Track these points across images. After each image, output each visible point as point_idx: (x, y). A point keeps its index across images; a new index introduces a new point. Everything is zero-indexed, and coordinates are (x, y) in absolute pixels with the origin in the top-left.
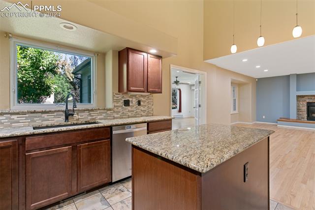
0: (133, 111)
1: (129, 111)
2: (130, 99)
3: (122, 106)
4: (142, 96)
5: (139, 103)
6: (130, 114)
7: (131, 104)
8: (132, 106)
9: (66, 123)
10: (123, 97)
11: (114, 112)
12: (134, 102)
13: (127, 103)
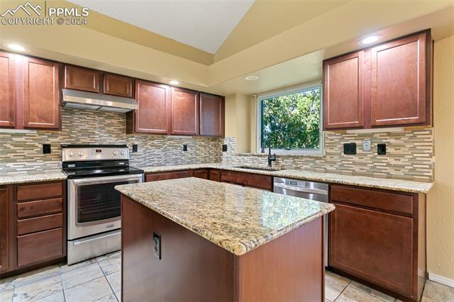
0: (365, 164)
1: (354, 163)
2: (357, 142)
3: (340, 154)
4: (389, 134)
5: (382, 149)
6: (357, 169)
7: (358, 151)
8: (360, 154)
9: (268, 168)
10: (341, 139)
11: (326, 162)
12: (366, 146)
13: (350, 149)
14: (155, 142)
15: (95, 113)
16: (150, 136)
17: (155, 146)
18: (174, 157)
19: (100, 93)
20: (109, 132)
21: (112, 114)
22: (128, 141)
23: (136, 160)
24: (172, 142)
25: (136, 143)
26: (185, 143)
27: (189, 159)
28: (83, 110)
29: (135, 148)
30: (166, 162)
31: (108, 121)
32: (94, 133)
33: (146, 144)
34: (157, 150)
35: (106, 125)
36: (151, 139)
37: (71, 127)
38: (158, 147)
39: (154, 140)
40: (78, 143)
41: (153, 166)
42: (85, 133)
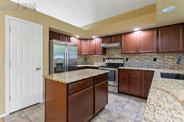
14: (136, 57)
15: (114, 48)
16: (133, 55)
17: (136, 59)
18: (147, 64)
19: (111, 42)
20: (118, 54)
21: (119, 48)
22: (124, 57)
23: (127, 64)
24: (146, 57)
25: (127, 57)
26: (155, 57)
27: (158, 66)
28: (111, 48)
29: (127, 59)
30: (142, 66)
31: (118, 50)
32: (114, 55)
33: (132, 58)
34: (137, 60)
35: (117, 52)
36: (134, 56)
37: (109, 53)
38: (138, 59)
39: (135, 56)
40: (110, 58)
41: (135, 67)
42: (112, 55)
